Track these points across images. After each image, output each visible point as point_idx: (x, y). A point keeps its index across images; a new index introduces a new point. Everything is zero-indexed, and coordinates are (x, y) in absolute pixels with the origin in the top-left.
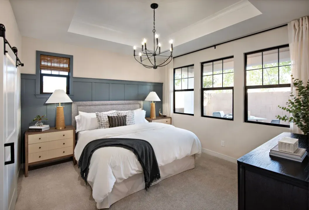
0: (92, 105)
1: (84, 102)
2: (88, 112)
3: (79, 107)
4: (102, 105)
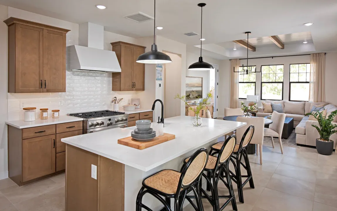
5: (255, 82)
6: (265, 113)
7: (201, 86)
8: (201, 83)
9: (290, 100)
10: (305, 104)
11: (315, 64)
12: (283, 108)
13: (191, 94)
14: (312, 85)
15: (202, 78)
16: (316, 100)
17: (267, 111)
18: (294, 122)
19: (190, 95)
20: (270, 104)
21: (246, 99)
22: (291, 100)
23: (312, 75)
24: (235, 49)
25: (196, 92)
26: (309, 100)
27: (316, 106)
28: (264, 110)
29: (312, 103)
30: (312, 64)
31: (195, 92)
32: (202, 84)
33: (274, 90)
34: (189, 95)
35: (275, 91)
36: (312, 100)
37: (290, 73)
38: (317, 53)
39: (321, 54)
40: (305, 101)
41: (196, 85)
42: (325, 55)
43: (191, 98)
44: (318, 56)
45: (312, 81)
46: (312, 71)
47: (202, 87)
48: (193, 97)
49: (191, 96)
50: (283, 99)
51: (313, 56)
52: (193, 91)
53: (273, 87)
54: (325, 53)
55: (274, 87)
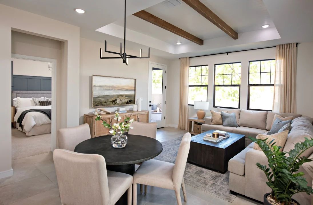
0: (27, 93)
1: (21, 91)
2: (24, 98)
3: (17, 94)
4: (35, 93)
5: (207, 86)
6: (213, 124)
7: (133, 89)
8: (133, 86)
9: (248, 108)
10: (266, 115)
11: (282, 60)
12: (237, 119)
13: (117, 98)
14: (277, 88)
15: (135, 80)
16: (283, 110)
17: (215, 123)
18: (246, 139)
19: (116, 100)
20: (220, 113)
21: (194, 105)
22: (250, 108)
23: (278, 74)
24: (179, 43)
25: (126, 96)
26: (273, 109)
27: (282, 118)
28: (212, 121)
29: (277, 114)
30: (277, 60)
31: (124, 96)
32: (135, 87)
33: (232, 95)
34: (114, 99)
35: (234, 96)
36: (277, 110)
37: (249, 73)
38: (285, 45)
39: (290, 44)
40: (267, 111)
41: (127, 88)
42: (297, 46)
43: (118, 104)
44: (287, 48)
45: (277, 83)
46: (278, 70)
47: (135, 90)
48: (121, 102)
49: (118, 102)
50: (239, 108)
51: (280, 49)
52: (122, 96)
53: (231, 92)
54: (297, 44)
55: (233, 92)
